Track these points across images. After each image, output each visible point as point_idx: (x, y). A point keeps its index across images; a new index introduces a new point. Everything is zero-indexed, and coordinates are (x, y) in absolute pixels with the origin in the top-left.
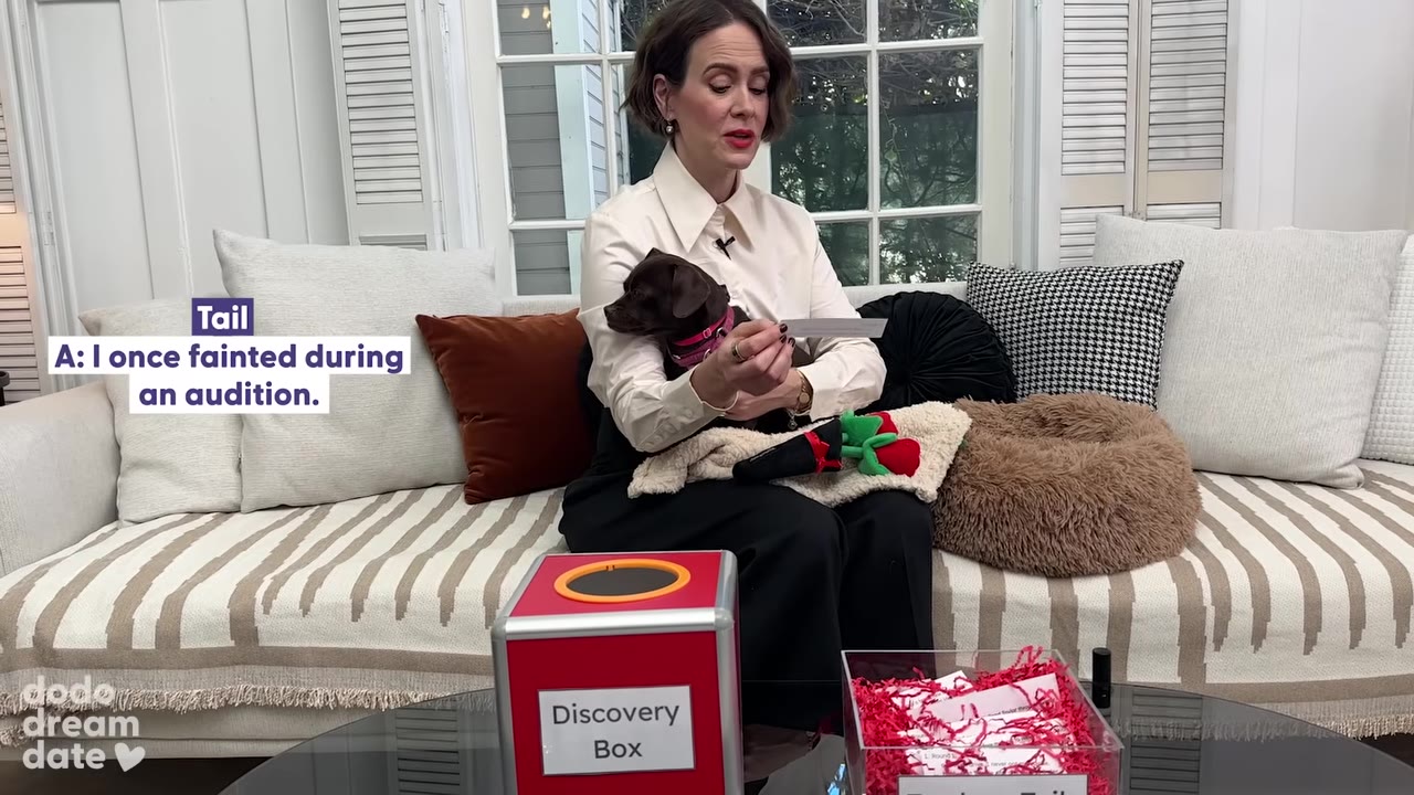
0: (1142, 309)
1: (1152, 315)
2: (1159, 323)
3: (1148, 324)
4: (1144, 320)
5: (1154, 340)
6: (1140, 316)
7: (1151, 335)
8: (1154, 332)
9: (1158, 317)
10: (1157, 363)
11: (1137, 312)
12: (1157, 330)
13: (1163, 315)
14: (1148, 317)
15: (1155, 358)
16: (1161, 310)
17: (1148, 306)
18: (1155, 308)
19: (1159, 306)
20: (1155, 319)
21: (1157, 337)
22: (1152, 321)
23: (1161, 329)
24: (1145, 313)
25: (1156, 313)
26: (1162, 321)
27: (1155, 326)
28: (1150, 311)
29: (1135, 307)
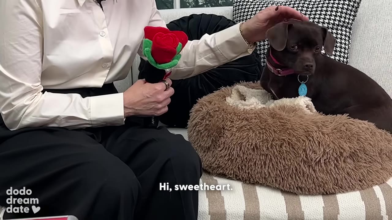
0: (338, 25)
1: (344, 29)
2: (348, 34)
3: (341, 34)
4: (339, 32)
5: (345, 44)
6: (337, 29)
7: (343, 41)
8: (345, 40)
9: (348, 30)
10: (347, 58)
11: (335, 27)
12: (347, 38)
13: (350, 29)
14: (342, 30)
15: (346, 56)
16: (349, 26)
17: (341, 24)
18: (346, 25)
19: (348, 23)
20: (346, 31)
21: (347, 42)
22: (344, 33)
23: (349, 37)
24: (339, 28)
25: (346, 27)
26: (350, 33)
27: (345, 36)
28: (342, 26)
29: (334, 24)
